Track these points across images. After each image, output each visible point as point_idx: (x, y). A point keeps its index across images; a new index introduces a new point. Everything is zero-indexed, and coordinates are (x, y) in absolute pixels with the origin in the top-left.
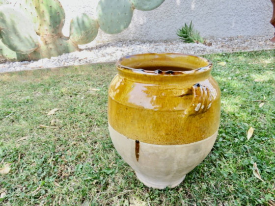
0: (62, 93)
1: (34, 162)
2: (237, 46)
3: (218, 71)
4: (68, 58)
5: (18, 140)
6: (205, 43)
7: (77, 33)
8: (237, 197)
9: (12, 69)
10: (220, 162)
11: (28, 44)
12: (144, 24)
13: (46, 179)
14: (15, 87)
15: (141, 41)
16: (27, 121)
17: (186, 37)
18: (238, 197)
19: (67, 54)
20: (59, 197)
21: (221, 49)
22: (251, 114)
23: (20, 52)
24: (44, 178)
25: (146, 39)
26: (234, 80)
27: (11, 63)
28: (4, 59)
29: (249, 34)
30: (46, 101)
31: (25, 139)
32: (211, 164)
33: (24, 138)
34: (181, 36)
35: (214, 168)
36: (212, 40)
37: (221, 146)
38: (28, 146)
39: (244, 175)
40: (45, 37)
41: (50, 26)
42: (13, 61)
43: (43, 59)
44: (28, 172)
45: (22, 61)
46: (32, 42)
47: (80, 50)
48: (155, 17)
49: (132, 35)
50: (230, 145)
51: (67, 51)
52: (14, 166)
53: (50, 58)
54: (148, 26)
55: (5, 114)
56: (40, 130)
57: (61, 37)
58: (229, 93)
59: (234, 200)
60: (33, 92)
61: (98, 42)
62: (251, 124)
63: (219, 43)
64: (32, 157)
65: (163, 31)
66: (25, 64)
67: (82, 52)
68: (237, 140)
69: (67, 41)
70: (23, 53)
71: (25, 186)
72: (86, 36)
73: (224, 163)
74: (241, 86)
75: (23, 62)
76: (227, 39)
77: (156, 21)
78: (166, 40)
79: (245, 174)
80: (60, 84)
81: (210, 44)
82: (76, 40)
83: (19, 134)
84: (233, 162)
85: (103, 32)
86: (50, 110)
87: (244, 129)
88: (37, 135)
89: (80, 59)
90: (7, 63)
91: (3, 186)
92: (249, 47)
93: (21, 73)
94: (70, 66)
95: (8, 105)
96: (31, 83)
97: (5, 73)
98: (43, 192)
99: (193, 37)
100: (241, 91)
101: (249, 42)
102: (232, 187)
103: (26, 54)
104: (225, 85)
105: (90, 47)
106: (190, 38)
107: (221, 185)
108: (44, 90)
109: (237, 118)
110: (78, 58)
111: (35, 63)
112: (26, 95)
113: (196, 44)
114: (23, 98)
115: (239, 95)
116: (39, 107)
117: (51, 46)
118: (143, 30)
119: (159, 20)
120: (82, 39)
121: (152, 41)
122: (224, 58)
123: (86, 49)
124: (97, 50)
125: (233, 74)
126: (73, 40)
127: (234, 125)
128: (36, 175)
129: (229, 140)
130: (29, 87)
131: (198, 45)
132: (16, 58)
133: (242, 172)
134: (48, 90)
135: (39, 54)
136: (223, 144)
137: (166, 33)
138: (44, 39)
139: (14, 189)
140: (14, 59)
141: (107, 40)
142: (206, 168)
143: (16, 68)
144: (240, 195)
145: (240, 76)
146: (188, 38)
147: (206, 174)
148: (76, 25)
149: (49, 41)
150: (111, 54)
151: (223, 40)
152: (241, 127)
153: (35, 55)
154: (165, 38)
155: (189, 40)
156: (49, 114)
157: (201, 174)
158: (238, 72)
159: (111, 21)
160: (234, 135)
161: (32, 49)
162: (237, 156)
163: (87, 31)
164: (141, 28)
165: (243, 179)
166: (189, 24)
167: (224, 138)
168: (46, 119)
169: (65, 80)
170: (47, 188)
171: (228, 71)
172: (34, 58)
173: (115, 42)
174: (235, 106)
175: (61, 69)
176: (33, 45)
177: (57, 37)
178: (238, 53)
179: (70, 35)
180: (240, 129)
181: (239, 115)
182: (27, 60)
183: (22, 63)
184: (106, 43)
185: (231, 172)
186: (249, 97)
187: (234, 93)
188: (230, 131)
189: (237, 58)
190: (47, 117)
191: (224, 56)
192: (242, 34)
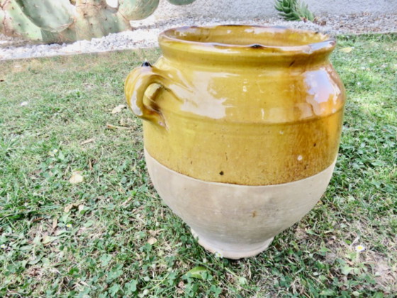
1: (112, 169)
2: (363, 26)
3: (342, 60)
4: (117, 41)
5: (82, 143)
6: (315, 21)
8: (396, 211)
9: (38, 54)
10: (366, 172)
11: (61, 17)
13: (135, 190)
14: (53, 77)
15: (220, 18)
17: (287, 12)
19: (115, 34)
20: (160, 210)
21: (340, 30)
23: (48, 30)
25: (228, 14)
26: (367, 71)
27: (34, 47)
28: (22, 41)
29: (379, 10)
30: (105, 95)
31: (91, 142)
33: (90, 140)
34: (281, 11)
35: (360, 178)
36: (324, 17)
37: (365, 153)
38: (98, 149)
40: (83, 6)
42: (37, 43)
43: (82, 42)
44: (107, 181)
45: (49, 44)
46: (64, 14)
47: (133, 29)
49: (208, 8)
50: (376, 152)
51: (115, 29)
52: (87, 173)
53: (90, 40)
55: (51, 111)
56: (109, 131)
57: (105, 8)
58: (363, 89)
59: (394, 215)
60: (82, 84)
61: (157, 19)
63: (335, 22)
65: (253, 2)
66: (54, 48)
67: (135, 32)
68: (385, 146)
69: (115, 14)
70: (52, 31)
71: (108, 198)
72: (142, 6)
73: (373, 174)
74: (379, 80)
75: (52, 45)
76: (347, 16)
78: (257, 17)
80: (117, 73)
81: (324, 23)
82: (129, 13)
83: (81, 136)
84: (385, 172)
86: (115, 106)
87: (392, 133)
88: (105, 137)
89: (134, 41)
90: (28, 45)
91: (79, 197)
92: (381, 28)
93: (56, 59)
94: (125, 51)
95: (52, 100)
96: (74, 73)
97: (32, 59)
98: (137, 203)
99: (299, 13)
100: (380, 86)
101: (381, 21)
103: (57, 33)
104: (355, 77)
105: (147, 25)
106: (295, 13)
107: (373, 199)
108: (97, 81)
109: (380, 119)
110: (131, 40)
111: (69, 46)
112: (74, 87)
113: (303, 22)
114: (70, 91)
115: (378, 91)
116: (99, 103)
117: (93, 21)
120: (135, 12)
121: (237, 18)
122: (348, 43)
123: (141, 28)
124: (158, 30)
125: (365, 64)
126: (123, 13)
127: (377, 128)
128: (120, 184)
129: (373, 146)
130: (74, 76)
131: (306, 24)
132: (41, 38)
134: (102, 81)
135: (74, 33)
136: (367, 151)
137: (258, 6)
138: (83, 10)
139: (95, 200)
140: (39, 40)
141: (170, 15)
143: (43, 52)
145: (375, 66)
146: (291, 13)
147: (350, 186)
149: (89, 13)
151: (342, 18)
152: (388, 131)
153: (68, 36)
154: (256, 14)
155: (293, 16)
156: (114, 112)
157: (343, 185)
158: (371, 61)
160: (381, 140)
161: (65, 25)
162: (388, 166)
167: (367, 143)
168: (111, 118)
169: (122, 69)
171: (356, 60)
172: (67, 40)
173: (183, 18)
174: (375, 104)
176: (67, 19)
177: (100, 6)
178: (367, 35)
179: (119, 5)
180: (387, 133)
181: (383, 116)
182: (56, 43)
183: (50, 46)
184: (169, 19)
185: (384, 184)
186: (394, 94)
187: (370, 88)
188: (373, 134)
189: (366, 42)
190: (111, 115)
191: (347, 39)
192: (368, 10)
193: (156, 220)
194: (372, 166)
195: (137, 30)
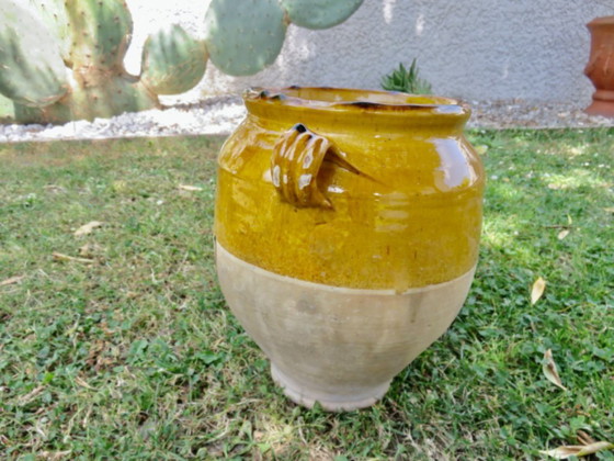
0: (114, 191)
1: (33, 332)
2: (511, 118)
4: (134, 123)
7: (159, 68)
8: (506, 421)
10: (468, 348)
11: (44, 86)
12: (311, 59)
13: (58, 371)
14: (3, 174)
16: (24, 244)
18: (509, 422)
19: (132, 114)
20: (86, 410)
21: (477, 122)
22: (540, 253)
23: (22, 103)
24: (51, 369)
26: (503, 182)
27: (1, 127)
29: (537, 96)
30: (75, 205)
31: (15, 283)
32: (448, 350)
33: (13, 279)
35: (454, 358)
37: (472, 314)
38: (19, 296)
39: (522, 376)
40: (83, 71)
41: (97, 47)
42: (6, 121)
43: (78, 122)
44: (14, 352)
45: (26, 124)
46: (51, 81)
47: (163, 108)
48: (334, 47)
49: (282, 83)
50: (492, 312)
51: (132, 106)
53: (92, 121)
54: (320, 66)
56: (53, 265)
57: (120, 75)
58: (492, 209)
59: (498, 429)
60: (45, 187)
61: (205, 93)
62: (540, 272)
63: (472, 110)
64: (26, 321)
65: (351, 77)
66: (34, 130)
67: (166, 112)
68: (507, 302)
69: (134, 85)
70: (29, 105)
71: (4, 385)
72: (178, 76)
73: (478, 350)
74: (519, 196)
75: (30, 127)
76: (490, 103)
77: (336, 54)
79: (525, 374)
80: (111, 172)
82: (156, 84)
83: (2, 271)
84: (499, 347)
85: (217, 72)
86: (82, 224)
87: (523, 281)
88: (44, 274)
89: (160, 126)
92: (537, 121)
93: (21, 148)
94: (137, 139)
96: (42, 168)
98: (48, 398)
100: (518, 206)
101: (538, 111)
102: (495, 399)
103: (38, 108)
105: (187, 103)
107: (470, 396)
108: (72, 183)
109: (508, 258)
110: (156, 124)
111: (57, 129)
112: (28, 191)
114: (21, 197)
115: (514, 213)
116: (57, 218)
117: (96, 93)
118: (307, 72)
119: (343, 52)
120: (167, 83)
122: (484, 140)
123: (177, 107)
124: (201, 111)
125: (501, 172)
126: (147, 83)
127: (501, 271)
128: (34, 360)
129: (489, 303)
130: (36, 175)
132: (12, 115)
133: (518, 371)
134: (81, 183)
135: (67, 109)
136: (476, 311)
138: (82, 77)
140: (9, 117)
141: (225, 90)
142: (436, 359)
143: (10, 136)
144: (512, 417)
145: (517, 176)
147: (435, 371)
148: (157, 51)
149: (92, 82)
150: (232, 120)
151: (482, 105)
152: (517, 277)
153: (58, 110)
156: (78, 232)
157: (424, 370)
158: (512, 168)
159: (237, 46)
160: (502, 292)
161: (51, 97)
162: (506, 337)
163: (182, 65)
164: (304, 68)
165: (520, 383)
166: (410, 65)
167: (479, 298)
168: (69, 243)
169: (122, 165)
170: (57, 390)
171: (490, 166)
172: (55, 119)
174: (505, 234)
175: (115, 143)
176: (55, 89)
177: (110, 73)
178: (513, 131)
179: (142, 71)
180: (515, 280)
181: (513, 253)
182: (38, 123)
183: (26, 128)
184: (223, 96)
185: (493, 368)
186: (537, 218)
187: (502, 209)
188: (493, 283)
189: (512, 140)
190: (72, 238)
191: (483, 136)
192: (522, 96)
193: (69, 430)
194: (481, 338)
195: (170, 110)
